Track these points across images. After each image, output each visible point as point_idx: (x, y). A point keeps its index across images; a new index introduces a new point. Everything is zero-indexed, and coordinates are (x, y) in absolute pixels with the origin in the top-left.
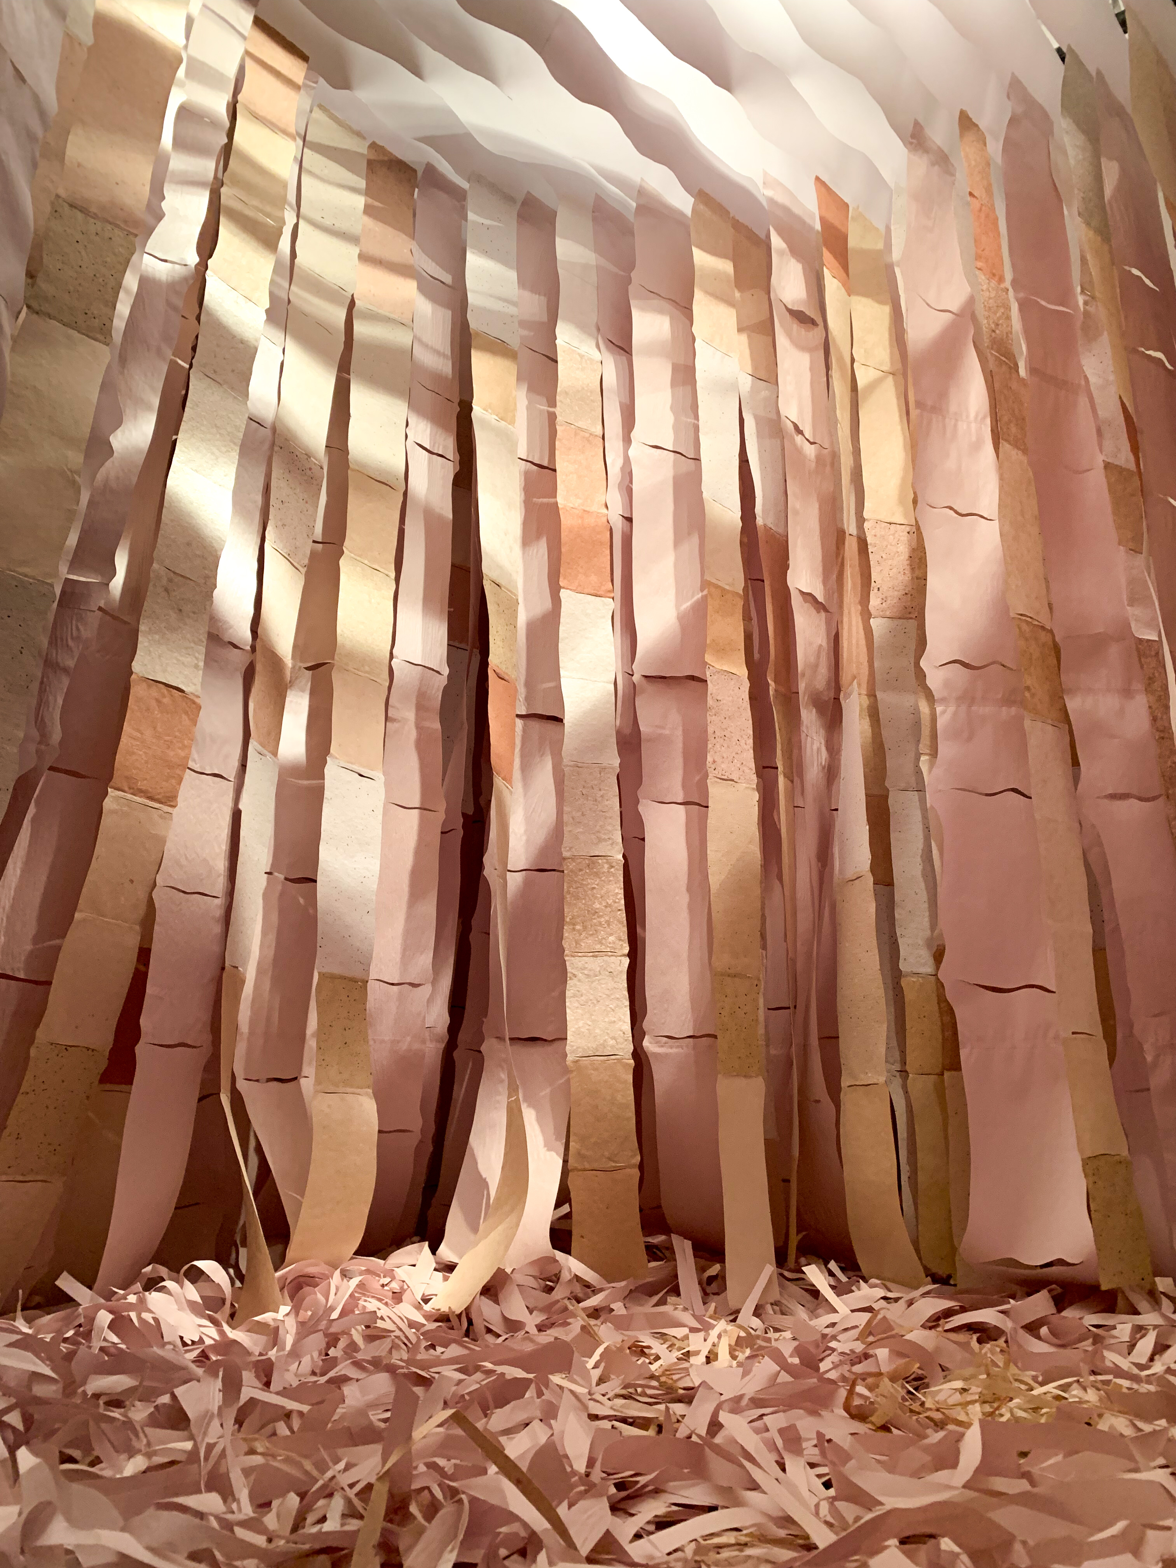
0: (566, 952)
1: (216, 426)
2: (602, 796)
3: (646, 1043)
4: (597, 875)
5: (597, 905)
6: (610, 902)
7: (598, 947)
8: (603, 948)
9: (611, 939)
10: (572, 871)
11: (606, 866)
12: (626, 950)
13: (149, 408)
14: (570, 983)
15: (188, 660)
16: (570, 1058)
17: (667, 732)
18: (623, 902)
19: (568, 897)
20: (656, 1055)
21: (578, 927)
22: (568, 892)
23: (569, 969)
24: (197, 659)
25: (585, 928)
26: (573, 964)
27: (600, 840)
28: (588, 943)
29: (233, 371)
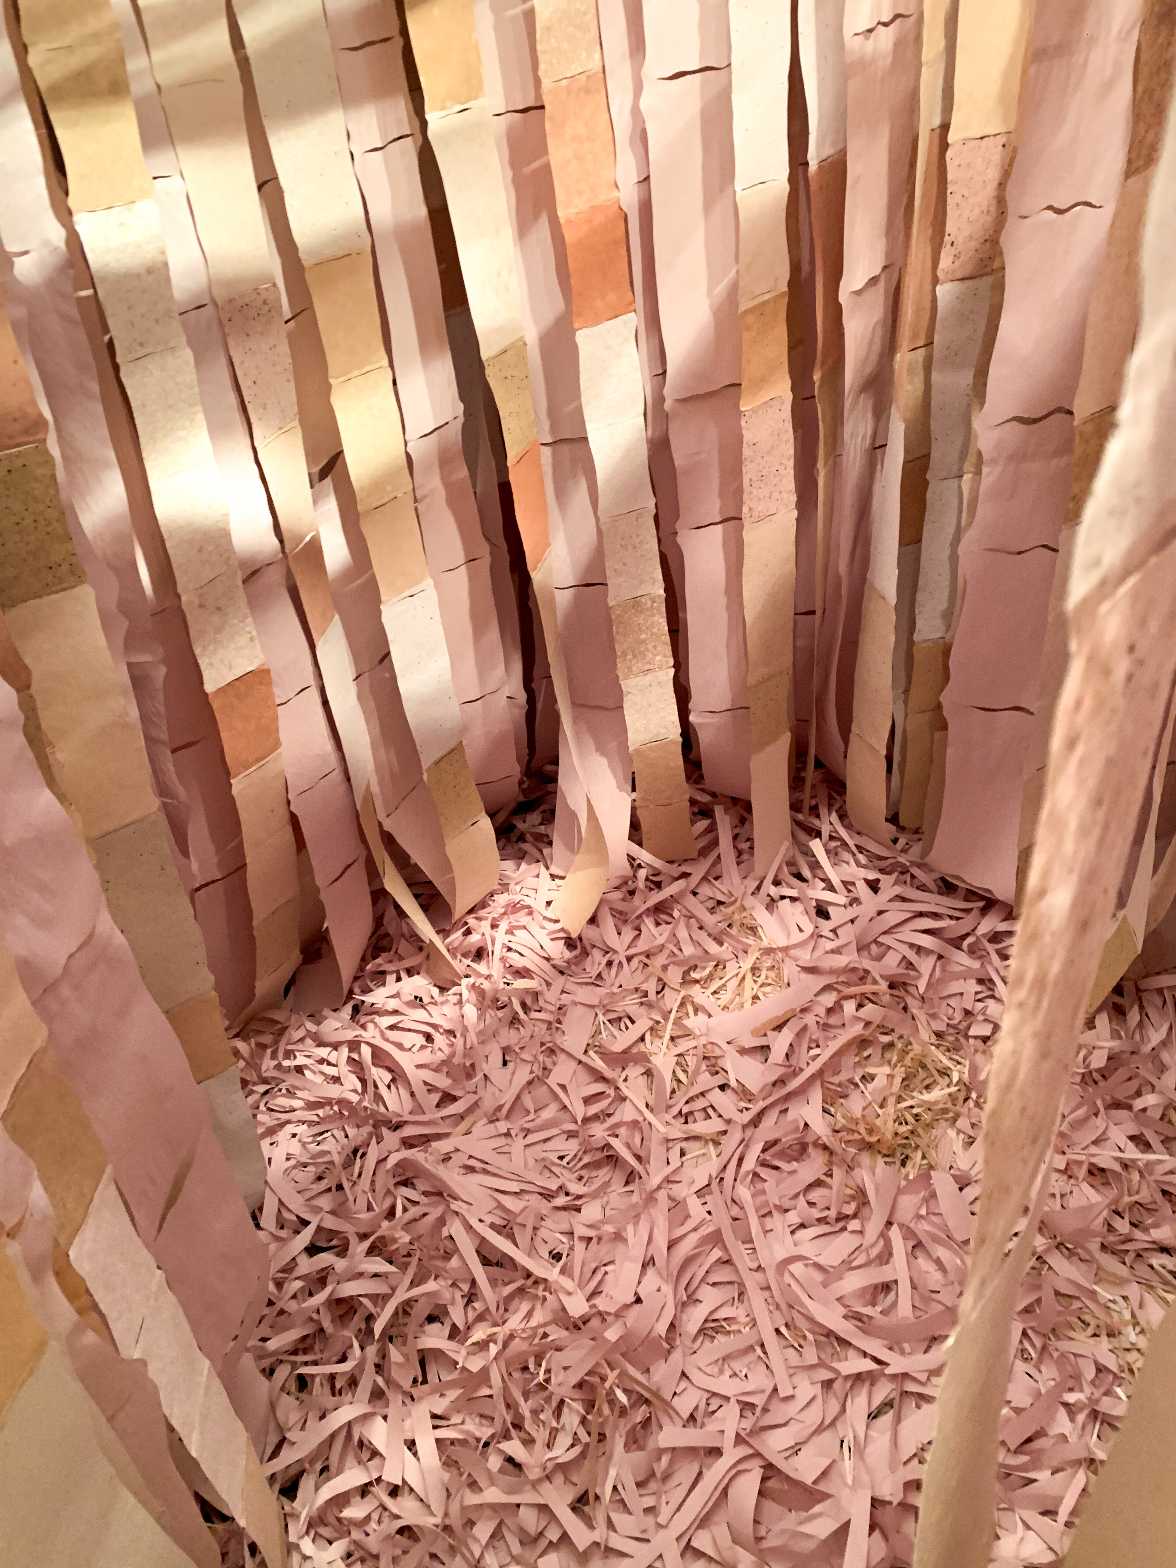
0: (621, 677)
1: (170, 407)
2: (641, 542)
3: (692, 718)
4: (642, 612)
5: (643, 636)
6: (655, 630)
7: (647, 667)
8: (651, 667)
9: (658, 658)
10: (619, 616)
11: (649, 603)
12: (671, 662)
13: (107, 465)
14: (625, 699)
15: (243, 640)
16: (631, 749)
17: (703, 456)
18: (666, 628)
19: (617, 637)
20: (700, 724)
21: (629, 657)
22: (618, 633)
23: (624, 688)
24: (250, 633)
25: (634, 656)
26: (626, 685)
27: (641, 582)
28: (637, 666)
29: (157, 321)
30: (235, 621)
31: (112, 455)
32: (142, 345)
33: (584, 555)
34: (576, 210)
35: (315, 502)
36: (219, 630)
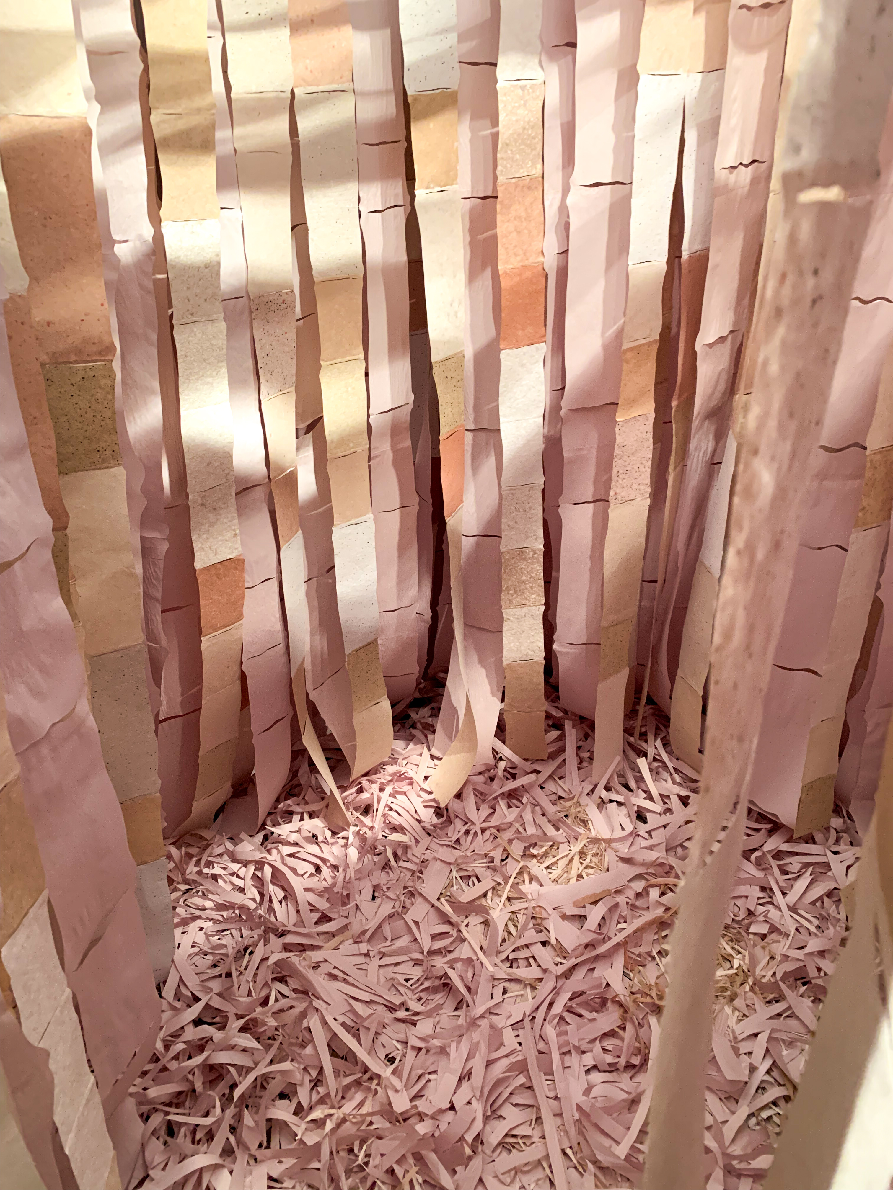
0: (503, 607)
2: (530, 508)
3: (555, 647)
4: (525, 559)
5: (524, 578)
6: (533, 575)
7: (524, 602)
8: (527, 602)
9: (534, 596)
10: (507, 560)
11: (531, 553)
12: (543, 601)
14: (505, 623)
15: (229, 535)
16: (505, 663)
17: (585, 452)
18: (542, 574)
19: (504, 576)
20: (559, 652)
21: (511, 592)
22: (505, 573)
23: (505, 616)
24: (234, 530)
25: (515, 592)
26: (507, 613)
27: (527, 537)
28: (517, 600)
30: (225, 520)
31: (157, 385)
32: (192, 314)
33: (487, 513)
34: (511, 266)
35: (298, 449)
36: (212, 525)
